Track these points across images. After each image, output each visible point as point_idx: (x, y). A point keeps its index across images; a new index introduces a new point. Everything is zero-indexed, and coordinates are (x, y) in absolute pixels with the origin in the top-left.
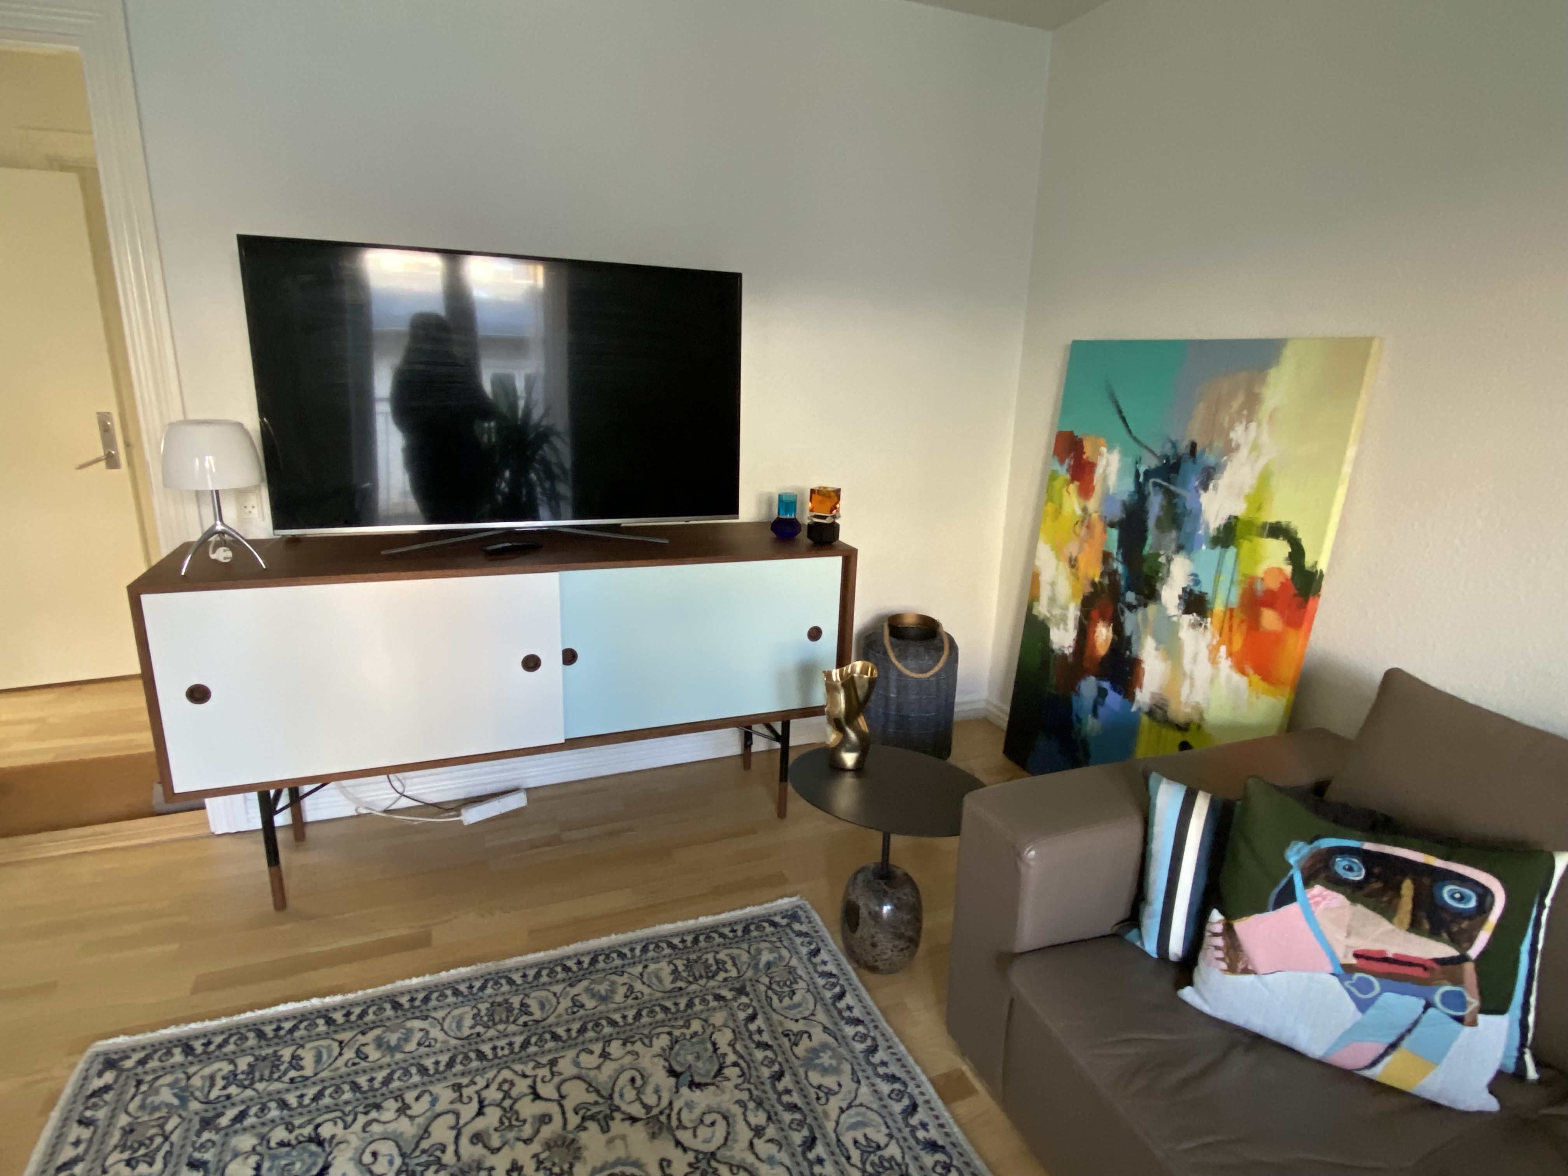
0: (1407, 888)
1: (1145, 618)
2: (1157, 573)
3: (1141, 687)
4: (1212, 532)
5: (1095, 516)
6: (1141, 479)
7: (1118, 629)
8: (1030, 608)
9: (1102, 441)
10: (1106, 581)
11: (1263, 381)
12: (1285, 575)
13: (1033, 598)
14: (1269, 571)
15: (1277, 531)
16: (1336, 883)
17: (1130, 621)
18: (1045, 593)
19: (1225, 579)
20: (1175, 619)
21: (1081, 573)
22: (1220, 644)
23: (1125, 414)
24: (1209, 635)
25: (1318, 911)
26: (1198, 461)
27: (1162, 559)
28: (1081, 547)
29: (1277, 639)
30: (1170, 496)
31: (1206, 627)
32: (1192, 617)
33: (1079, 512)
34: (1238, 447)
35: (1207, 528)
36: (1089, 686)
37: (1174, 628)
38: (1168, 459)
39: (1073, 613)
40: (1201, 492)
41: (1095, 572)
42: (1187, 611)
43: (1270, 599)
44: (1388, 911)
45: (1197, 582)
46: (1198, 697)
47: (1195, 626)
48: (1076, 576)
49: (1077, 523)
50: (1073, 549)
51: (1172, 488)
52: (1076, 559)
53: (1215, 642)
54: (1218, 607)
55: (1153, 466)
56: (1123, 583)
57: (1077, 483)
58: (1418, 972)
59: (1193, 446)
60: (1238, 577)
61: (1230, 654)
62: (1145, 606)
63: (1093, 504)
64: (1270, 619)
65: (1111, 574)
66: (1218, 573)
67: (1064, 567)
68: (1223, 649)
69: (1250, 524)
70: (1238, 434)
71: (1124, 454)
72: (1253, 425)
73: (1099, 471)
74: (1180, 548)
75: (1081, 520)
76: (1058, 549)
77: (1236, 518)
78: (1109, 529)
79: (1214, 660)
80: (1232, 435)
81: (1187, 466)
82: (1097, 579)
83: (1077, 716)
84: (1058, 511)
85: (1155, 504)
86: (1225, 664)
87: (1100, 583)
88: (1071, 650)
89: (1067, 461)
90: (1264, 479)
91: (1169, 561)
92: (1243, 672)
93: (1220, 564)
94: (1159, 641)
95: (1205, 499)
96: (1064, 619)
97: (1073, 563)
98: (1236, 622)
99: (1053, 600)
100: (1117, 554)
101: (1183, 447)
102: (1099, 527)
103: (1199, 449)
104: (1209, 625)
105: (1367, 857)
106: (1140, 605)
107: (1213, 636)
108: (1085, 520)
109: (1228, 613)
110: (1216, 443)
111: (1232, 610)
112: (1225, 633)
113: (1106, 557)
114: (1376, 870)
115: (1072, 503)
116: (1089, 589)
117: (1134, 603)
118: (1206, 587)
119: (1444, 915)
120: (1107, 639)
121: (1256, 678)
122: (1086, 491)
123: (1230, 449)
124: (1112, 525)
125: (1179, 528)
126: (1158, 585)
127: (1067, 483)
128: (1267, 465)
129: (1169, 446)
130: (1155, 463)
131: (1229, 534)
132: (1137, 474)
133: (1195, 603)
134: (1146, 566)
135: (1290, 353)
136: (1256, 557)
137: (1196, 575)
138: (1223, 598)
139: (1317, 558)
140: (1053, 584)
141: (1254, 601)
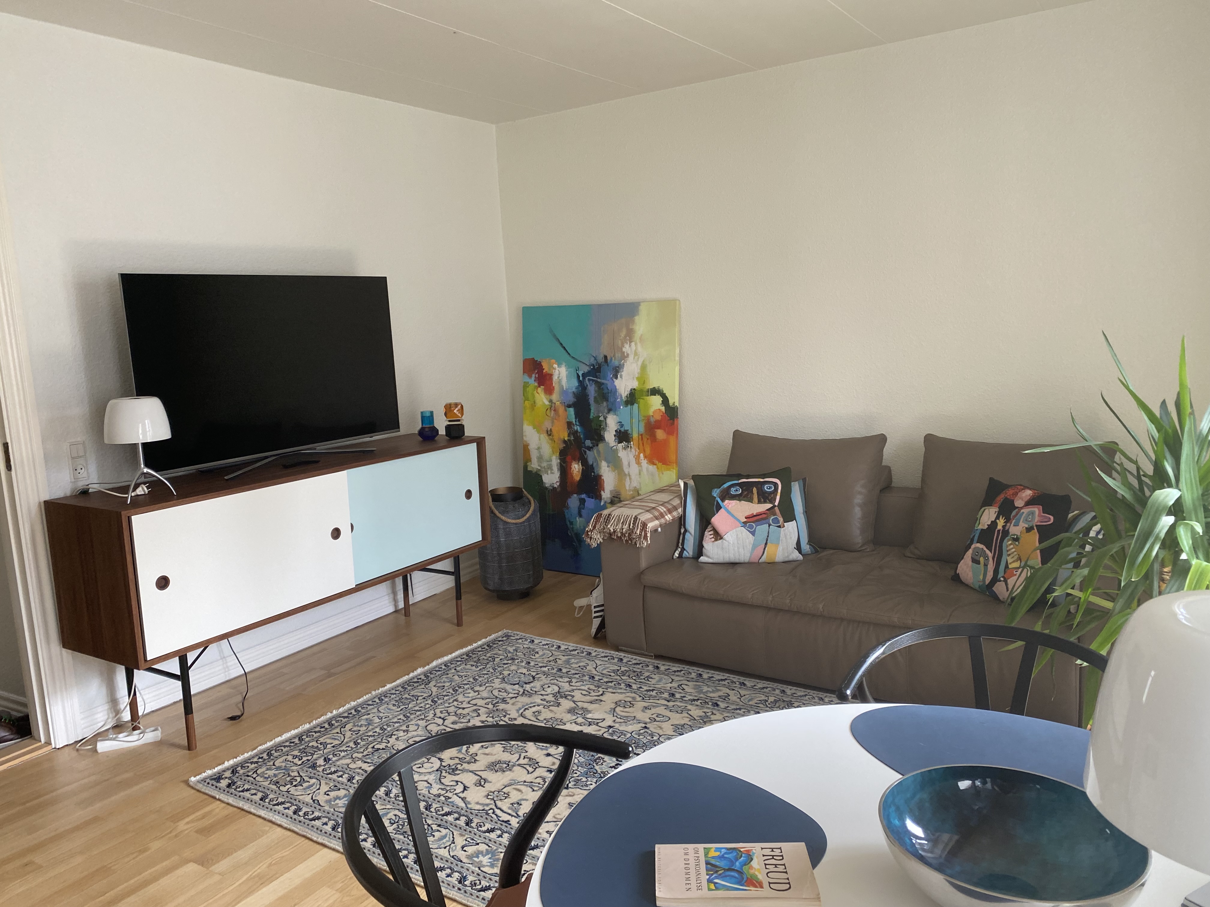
0: (754, 490)
1: (599, 452)
2: (600, 426)
3: (604, 490)
4: (624, 399)
5: (558, 403)
6: (581, 379)
7: (584, 462)
8: (525, 467)
9: (553, 361)
10: (572, 438)
11: (633, 322)
12: (663, 412)
13: (527, 459)
14: (655, 412)
15: (655, 392)
16: (732, 497)
17: (590, 456)
18: (534, 455)
19: (635, 421)
20: (615, 447)
21: (556, 437)
22: (639, 453)
23: (564, 345)
24: (633, 450)
25: (729, 508)
26: (610, 365)
27: (602, 418)
28: (553, 422)
29: (665, 442)
30: (599, 385)
31: (631, 447)
32: (623, 444)
33: (547, 403)
34: (628, 355)
35: (621, 397)
36: (573, 501)
37: (615, 452)
38: (593, 366)
39: (555, 461)
40: (614, 380)
41: (565, 435)
42: (620, 442)
43: (658, 425)
44: (751, 500)
45: (622, 426)
46: (635, 484)
47: (625, 448)
48: (553, 440)
49: (547, 410)
50: (548, 425)
51: (599, 380)
52: (551, 430)
53: (637, 454)
54: (635, 435)
55: (586, 371)
56: (582, 436)
57: (542, 387)
58: (764, 516)
59: (606, 357)
60: (641, 418)
61: (645, 457)
62: (597, 445)
63: (555, 397)
64: (660, 434)
65: (573, 433)
66: (632, 418)
67: (544, 437)
68: (642, 455)
69: (641, 391)
70: (626, 349)
71: (568, 366)
72: (633, 344)
73: (555, 378)
74: (610, 410)
75: (549, 407)
76: (537, 427)
77: (634, 389)
78: (568, 409)
79: (638, 463)
80: (624, 349)
81: (604, 368)
82: (566, 439)
83: (570, 521)
84: (533, 405)
85: (592, 390)
86: (644, 463)
87: (568, 440)
88: (558, 484)
89: (533, 375)
90: (643, 369)
91: (605, 418)
92: (654, 464)
93: (631, 414)
94: (608, 462)
95: (617, 382)
96: (550, 468)
97: (549, 433)
99: (540, 458)
100: (576, 421)
101: (601, 359)
102: (561, 410)
103: (609, 358)
104: (632, 446)
105: (740, 485)
106: (594, 446)
107: (636, 451)
108: (552, 406)
109: (640, 437)
110: (617, 355)
111: (642, 435)
112: (641, 447)
113: (569, 424)
114: (743, 488)
115: (541, 398)
116: (562, 446)
117: (591, 445)
118: (627, 427)
119: (767, 495)
120: (579, 471)
121: (659, 464)
122: (549, 390)
123: (625, 357)
124: (569, 406)
125: (607, 400)
126: (602, 433)
127: (536, 388)
128: (644, 361)
129: (593, 359)
130: (586, 369)
131: (632, 398)
132: (578, 376)
133: (623, 436)
134: (593, 424)
135: (643, 308)
136: (647, 406)
137: (620, 422)
138: (636, 430)
139: (674, 400)
140: (539, 448)
141: (651, 427)
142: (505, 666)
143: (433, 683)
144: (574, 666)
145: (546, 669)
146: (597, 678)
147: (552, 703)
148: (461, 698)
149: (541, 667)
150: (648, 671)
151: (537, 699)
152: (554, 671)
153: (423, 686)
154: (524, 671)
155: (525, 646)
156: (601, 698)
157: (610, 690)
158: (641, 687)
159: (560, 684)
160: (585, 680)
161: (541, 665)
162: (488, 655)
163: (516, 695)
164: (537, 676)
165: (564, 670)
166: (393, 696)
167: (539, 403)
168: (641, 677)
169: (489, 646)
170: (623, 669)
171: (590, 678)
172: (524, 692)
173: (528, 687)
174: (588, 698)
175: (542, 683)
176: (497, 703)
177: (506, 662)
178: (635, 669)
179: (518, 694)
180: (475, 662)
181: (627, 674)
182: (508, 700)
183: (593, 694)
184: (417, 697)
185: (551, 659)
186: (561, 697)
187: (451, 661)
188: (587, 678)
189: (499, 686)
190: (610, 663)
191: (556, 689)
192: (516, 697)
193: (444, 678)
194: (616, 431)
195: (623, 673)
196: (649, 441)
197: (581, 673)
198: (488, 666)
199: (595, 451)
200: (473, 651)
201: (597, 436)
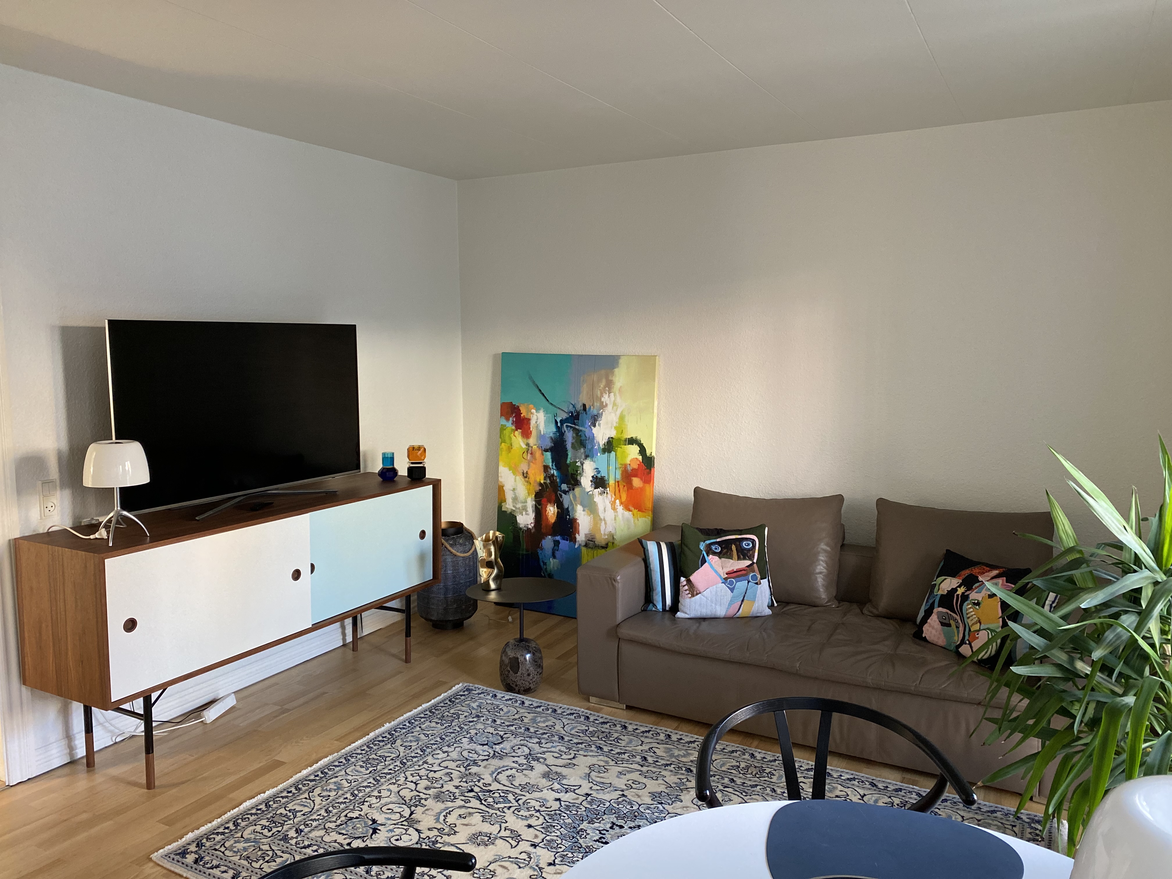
0: (734, 547)
1: (574, 496)
2: (577, 471)
3: (578, 533)
4: (602, 446)
5: (535, 447)
6: (559, 425)
7: (560, 505)
8: (500, 507)
9: (531, 406)
10: (548, 481)
11: (613, 373)
12: (640, 461)
13: (502, 500)
14: (632, 460)
15: (632, 441)
16: (714, 554)
17: (566, 500)
18: (509, 496)
19: (612, 468)
20: (591, 493)
21: (532, 480)
22: (615, 500)
23: (543, 391)
24: (609, 496)
25: (713, 563)
26: (588, 413)
27: (578, 464)
28: (529, 465)
29: (642, 489)
30: (577, 432)
31: (607, 493)
32: (600, 490)
33: (524, 446)
34: (607, 405)
35: (599, 445)
36: (548, 542)
37: (591, 497)
38: (572, 413)
39: (530, 503)
40: (592, 428)
41: (541, 478)
42: (595, 488)
43: (634, 473)
44: (731, 557)
45: (599, 472)
46: (610, 529)
47: (601, 493)
48: (528, 482)
49: (524, 453)
50: (524, 467)
51: (577, 427)
52: (527, 473)
53: (613, 499)
54: (612, 482)
55: (564, 418)
56: (558, 480)
57: (519, 431)
58: (743, 572)
59: (584, 405)
60: (618, 466)
61: (621, 503)
62: (573, 490)
63: (532, 441)
64: (637, 482)
65: (550, 477)
66: (608, 465)
67: (520, 479)
68: (618, 501)
69: (619, 440)
70: (605, 399)
71: (546, 412)
72: (612, 394)
73: (533, 422)
74: (587, 457)
75: (526, 450)
76: (514, 469)
77: (612, 438)
78: (544, 453)
79: (614, 509)
80: (603, 399)
81: (583, 416)
82: (542, 482)
83: (543, 562)
84: (510, 448)
85: (569, 437)
86: (620, 509)
87: (544, 483)
88: (533, 525)
89: (511, 419)
90: (622, 418)
91: (582, 464)
92: (630, 510)
93: (608, 461)
94: (584, 506)
95: (595, 430)
96: (525, 509)
97: (525, 475)
98: (621, 487)
99: (515, 499)
100: (552, 465)
101: (579, 407)
102: (538, 454)
103: (587, 407)
104: (608, 492)
105: (718, 543)
106: (570, 490)
107: (612, 497)
108: (529, 449)
109: (617, 483)
110: (595, 404)
111: (618, 482)
112: (617, 494)
113: (546, 468)
114: (724, 546)
115: (518, 442)
116: (538, 488)
117: (567, 489)
118: (604, 473)
119: (745, 551)
120: (554, 514)
121: (635, 511)
122: (526, 434)
123: (603, 406)
124: (546, 450)
125: (585, 447)
126: (578, 477)
127: (514, 431)
128: (622, 412)
129: (571, 406)
130: (565, 416)
131: (610, 446)
132: (556, 422)
133: (599, 482)
134: (570, 469)
135: (622, 361)
136: (624, 455)
137: (598, 469)
138: (613, 477)
139: (651, 450)
140: (514, 490)
141: (628, 475)
142: (471, 724)
143: (399, 742)
144: (541, 725)
145: (513, 728)
146: (566, 739)
147: (525, 767)
148: (430, 759)
149: (508, 726)
150: (616, 731)
151: (508, 762)
152: (522, 730)
153: (389, 746)
154: (491, 730)
155: (489, 702)
156: (574, 761)
157: (581, 752)
158: (612, 750)
159: (530, 745)
160: (555, 741)
161: (507, 723)
162: (452, 711)
163: (487, 757)
164: (505, 736)
165: (532, 730)
166: (359, 756)
167: (515, 446)
168: (611, 739)
169: (451, 700)
170: (591, 729)
171: (560, 739)
172: (494, 754)
173: (498, 748)
174: (560, 762)
175: (512, 744)
176: (468, 765)
177: (471, 720)
178: (603, 730)
179: (488, 756)
180: (439, 719)
181: (596, 735)
182: (480, 763)
183: (564, 756)
184: (385, 758)
185: (517, 716)
186: (534, 760)
187: (415, 718)
188: (556, 738)
189: (468, 747)
190: (577, 722)
191: (527, 751)
192: (487, 760)
193: (410, 737)
194: (593, 477)
195: (593, 734)
196: (626, 488)
197: (550, 733)
198: (453, 724)
199: (571, 495)
200: (435, 706)
201: (574, 481)
